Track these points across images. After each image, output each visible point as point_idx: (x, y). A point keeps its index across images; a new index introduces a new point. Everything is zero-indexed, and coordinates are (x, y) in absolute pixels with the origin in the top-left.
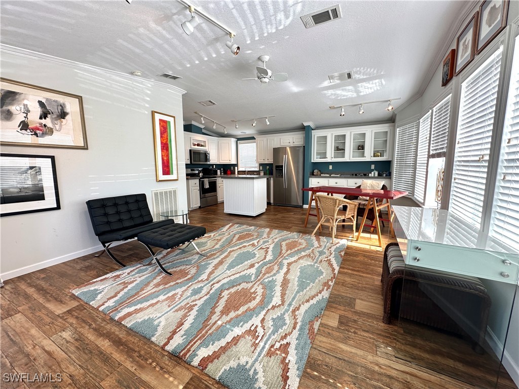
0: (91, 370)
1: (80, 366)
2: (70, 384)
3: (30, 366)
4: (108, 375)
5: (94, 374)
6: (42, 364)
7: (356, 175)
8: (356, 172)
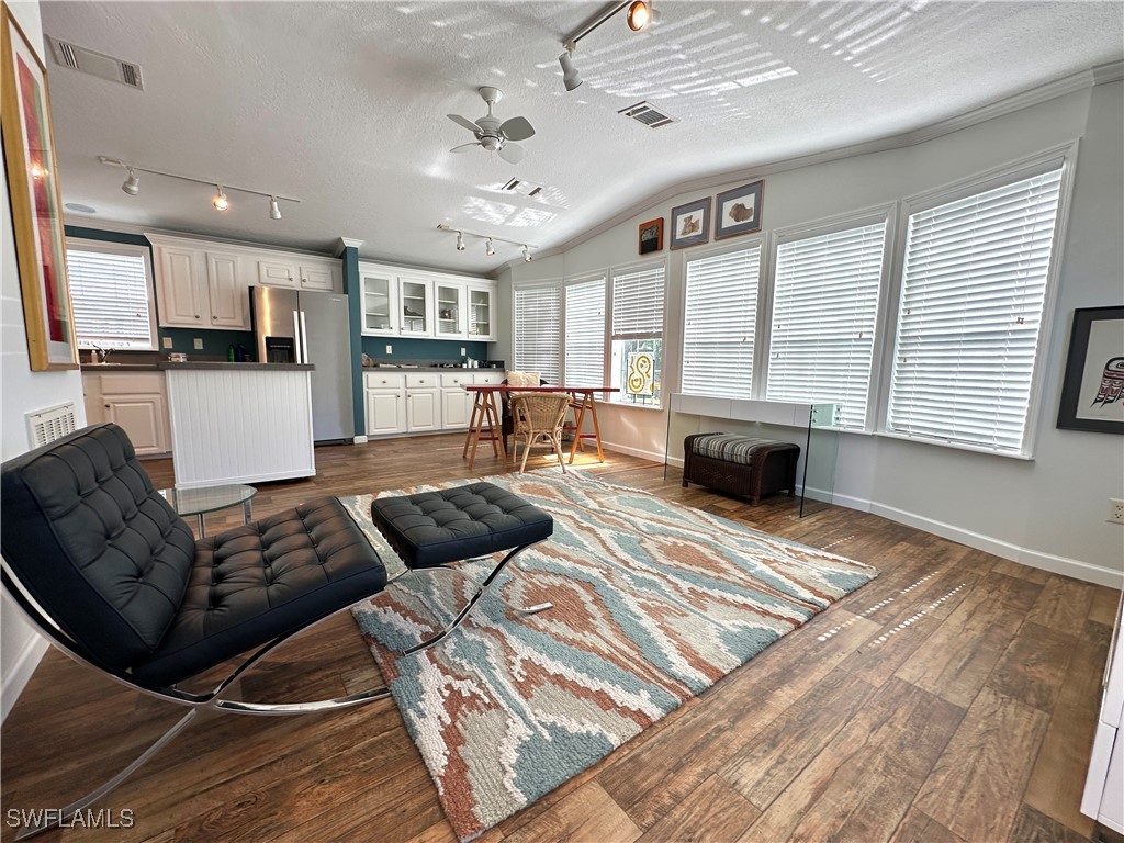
0: (854, 703)
1: (848, 721)
2: (890, 726)
3: (868, 815)
4: (861, 681)
5: (862, 698)
6: (855, 791)
7: (442, 366)
8: (441, 362)
